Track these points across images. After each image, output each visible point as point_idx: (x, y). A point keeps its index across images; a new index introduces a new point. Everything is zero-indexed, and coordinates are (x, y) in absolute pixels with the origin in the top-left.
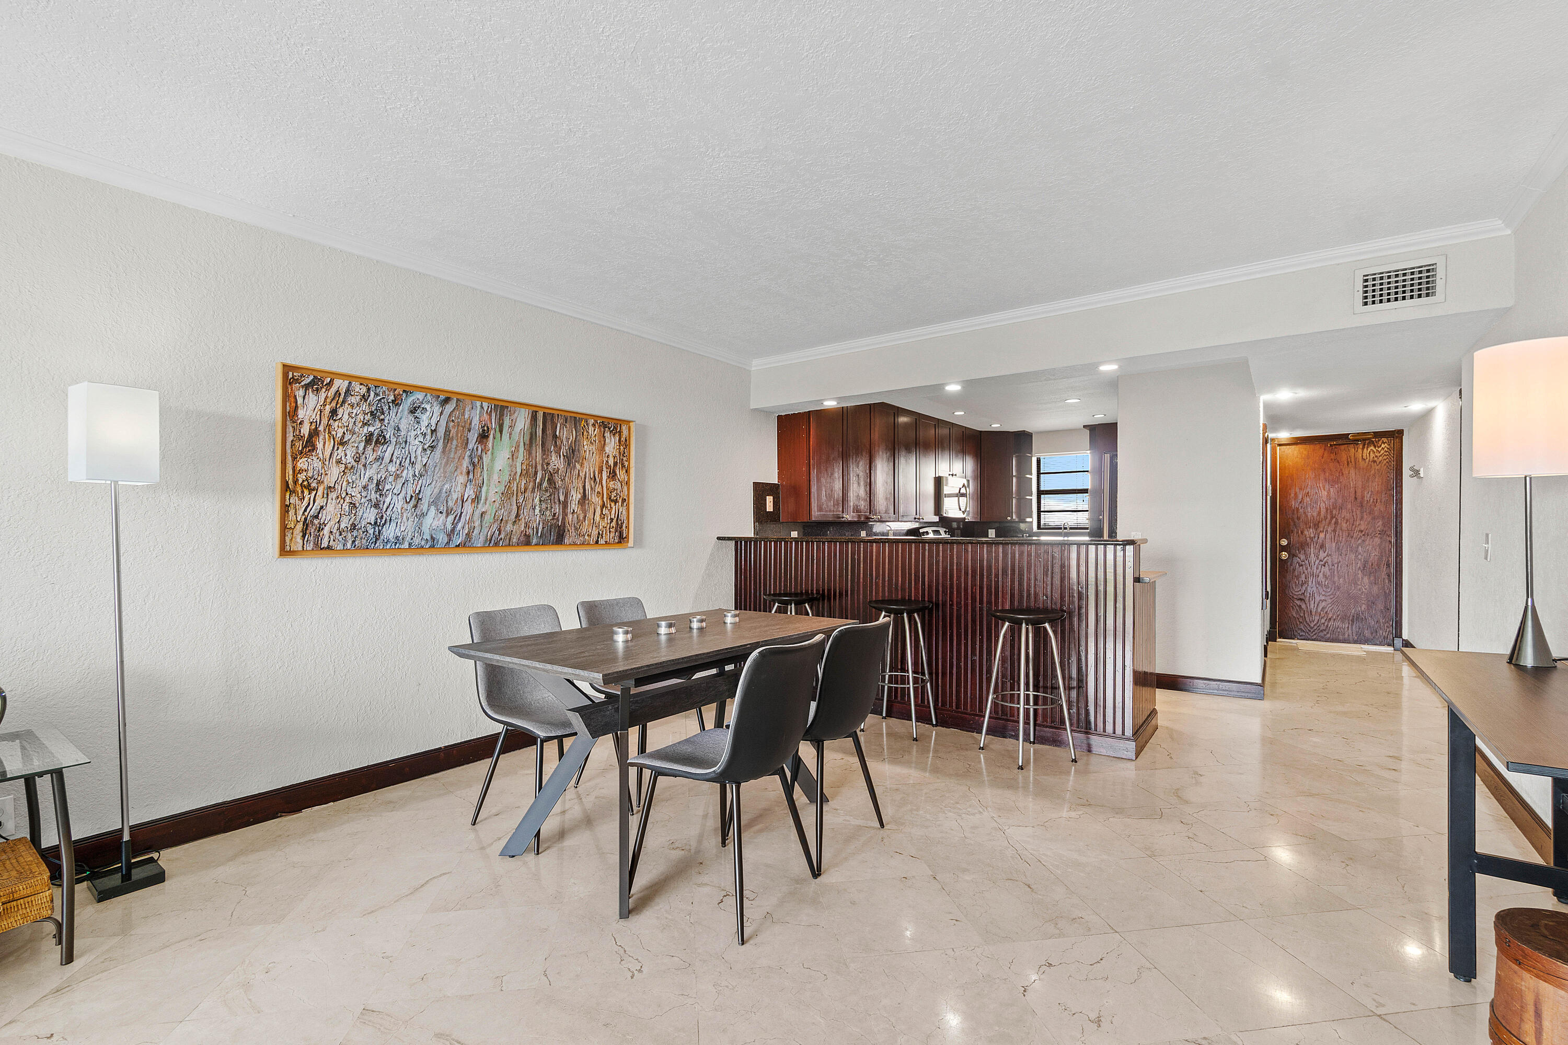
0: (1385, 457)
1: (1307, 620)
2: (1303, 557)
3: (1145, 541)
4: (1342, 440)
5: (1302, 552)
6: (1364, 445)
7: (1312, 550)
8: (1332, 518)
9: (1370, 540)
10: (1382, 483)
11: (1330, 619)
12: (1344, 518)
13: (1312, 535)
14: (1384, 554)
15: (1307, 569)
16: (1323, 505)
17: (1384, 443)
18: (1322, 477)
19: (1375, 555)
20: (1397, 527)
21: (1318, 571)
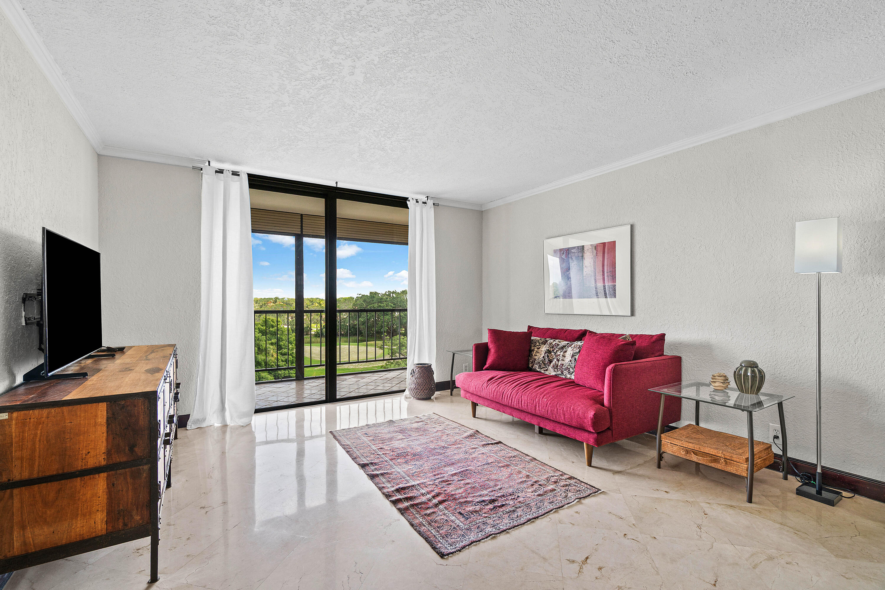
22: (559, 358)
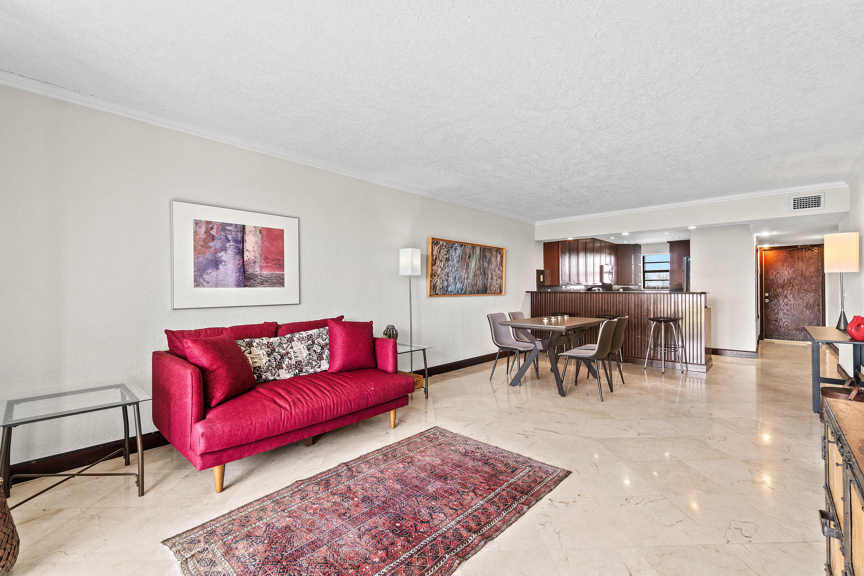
0: (816, 256)
1: (779, 330)
2: (776, 301)
3: (709, 293)
4: (795, 248)
5: (776, 299)
6: (806, 250)
7: (781, 298)
8: (790, 283)
9: (809, 294)
10: (815, 268)
11: (790, 330)
12: (796, 284)
13: (781, 292)
14: (816, 300)
15: (778, 307)
16: (786, 278)
17: (816, 250)
18: (785, 265)
19: (811, 301)
20: (822, 288)
21: (784, 308)
22: (290, 357)
